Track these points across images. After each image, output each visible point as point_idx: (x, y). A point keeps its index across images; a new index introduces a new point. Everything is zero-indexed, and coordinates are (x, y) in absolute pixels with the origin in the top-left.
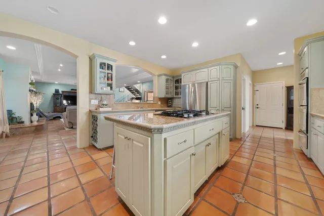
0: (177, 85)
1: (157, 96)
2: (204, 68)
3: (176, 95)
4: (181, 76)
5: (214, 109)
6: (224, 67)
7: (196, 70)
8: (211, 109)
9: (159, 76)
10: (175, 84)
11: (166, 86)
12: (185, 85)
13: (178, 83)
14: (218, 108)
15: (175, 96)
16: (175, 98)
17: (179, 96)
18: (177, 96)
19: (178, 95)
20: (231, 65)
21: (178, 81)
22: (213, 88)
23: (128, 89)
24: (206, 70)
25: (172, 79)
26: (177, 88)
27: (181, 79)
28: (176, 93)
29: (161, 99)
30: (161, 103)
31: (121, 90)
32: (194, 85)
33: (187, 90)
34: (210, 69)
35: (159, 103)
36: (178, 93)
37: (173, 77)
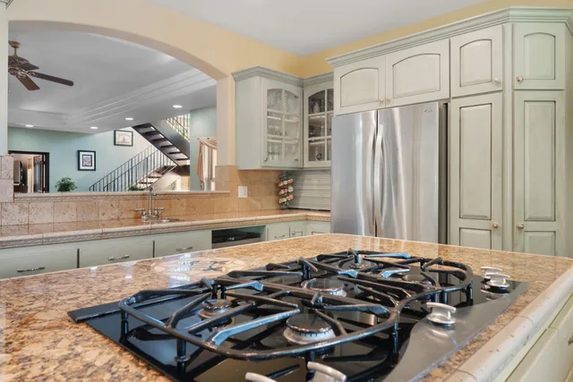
0: (317, 116)
1: (230, 161)
2: (430, 40)
3: (311, 158)
4: (331, 79)
5: (476, 224)
6: (523, 28)
7: (395, 49)
8: (463, 223)
9: (240, 76)
10: (307, 115)
11: (270, 122)
12: (349, 118)
13: (322, 110)
14: (496, 222)
15: (308, 164)
16: (311, 171)
17: (324, 163)
18: (316, 164)
19: (321, 157)
20: (556, 20)
21: (320, 101)
22: (473, 126)
23: (146, 135)
24: (441, 46)
25: (295, 90)
26: (315, 129)
27: (331, 92)
28: (312, 149)
29: (246, 176)
30: (250, 194)
31: (119, 140)
32: (385, 115)
33: (359, 139)
34: (457, 41)
35: (242, 192)
36: (322, 147)
37: (302, 84)
